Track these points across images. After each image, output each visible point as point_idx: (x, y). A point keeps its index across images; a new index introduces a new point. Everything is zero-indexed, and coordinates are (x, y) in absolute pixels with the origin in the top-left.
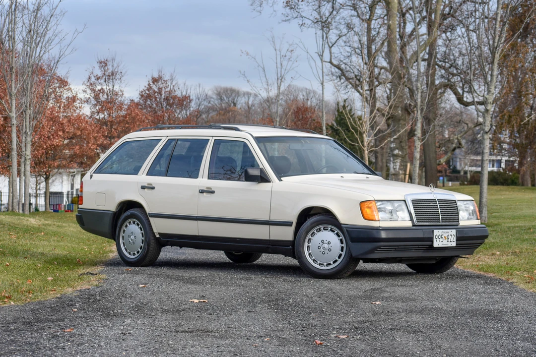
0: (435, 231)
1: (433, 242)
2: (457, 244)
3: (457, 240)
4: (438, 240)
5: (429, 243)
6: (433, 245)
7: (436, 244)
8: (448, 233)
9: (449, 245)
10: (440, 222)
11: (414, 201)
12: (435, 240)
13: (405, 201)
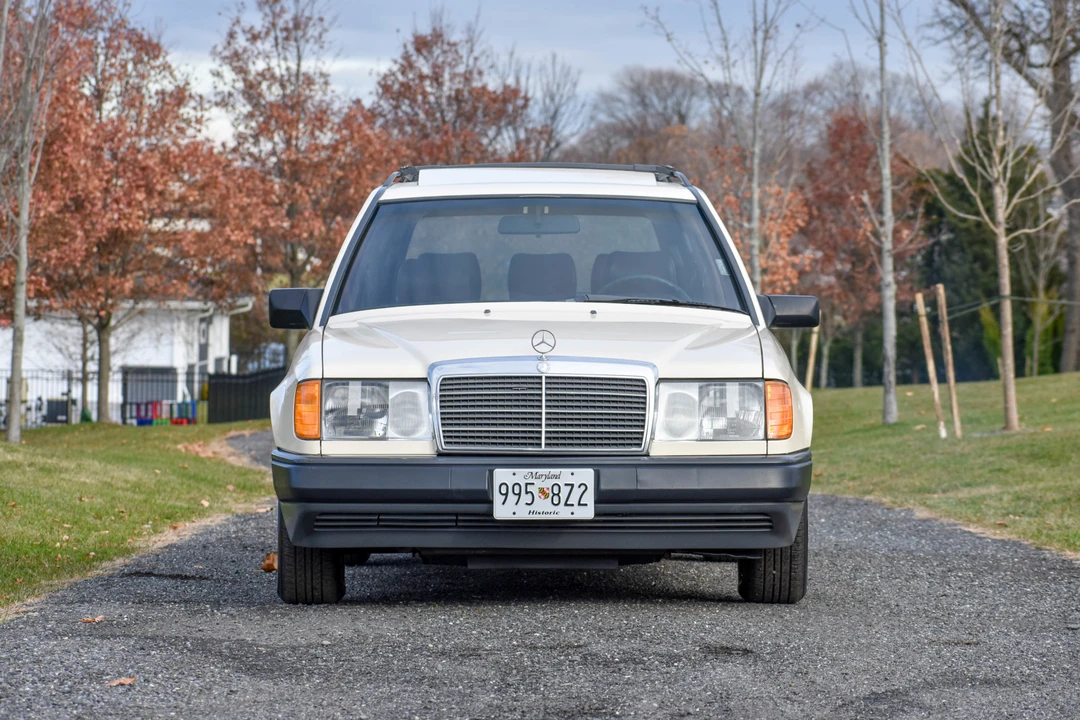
0: (498, 472)
1: (491, 502)
2: (596, 515)
3: (596, 502)
4: (512, 498)
5: (481, 508)
6: (490, 513)
7: (504, 510)
8: (557, 477)
9: (564, 514)
10: (540, 445)
11: (447, 383)
12: (498, 499)
13: (424, 380)
